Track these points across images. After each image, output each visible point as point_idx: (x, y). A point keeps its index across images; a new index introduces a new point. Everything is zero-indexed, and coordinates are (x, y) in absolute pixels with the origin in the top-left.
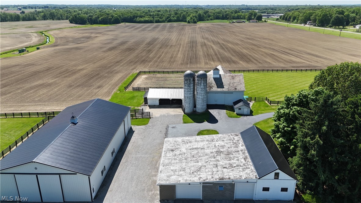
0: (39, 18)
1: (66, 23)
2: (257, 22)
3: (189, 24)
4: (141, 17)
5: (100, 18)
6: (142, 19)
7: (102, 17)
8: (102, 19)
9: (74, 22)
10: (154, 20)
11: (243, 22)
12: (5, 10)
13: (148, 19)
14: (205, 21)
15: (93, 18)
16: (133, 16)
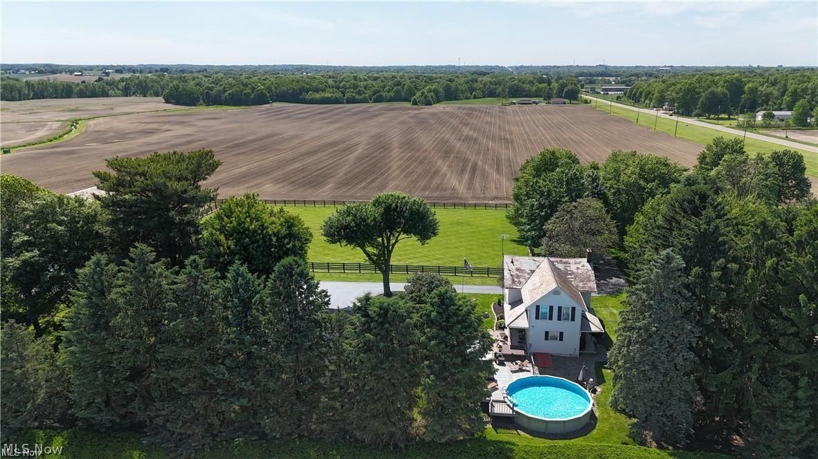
0: (115, 93)
1: (157, 104)
2: (565, 103)
3: (415, 106)
4: (317, 90)
5: (227, 93)
6: (317, 96)
7: (230, 91)
8: (230, 94)
9: (173, 101)
10: (345, 98)
11: (534, 103)
12: (76, 75)
13: (329, 95)
14: (461, 99)
15: (212, 93)
16: (300, 89)
